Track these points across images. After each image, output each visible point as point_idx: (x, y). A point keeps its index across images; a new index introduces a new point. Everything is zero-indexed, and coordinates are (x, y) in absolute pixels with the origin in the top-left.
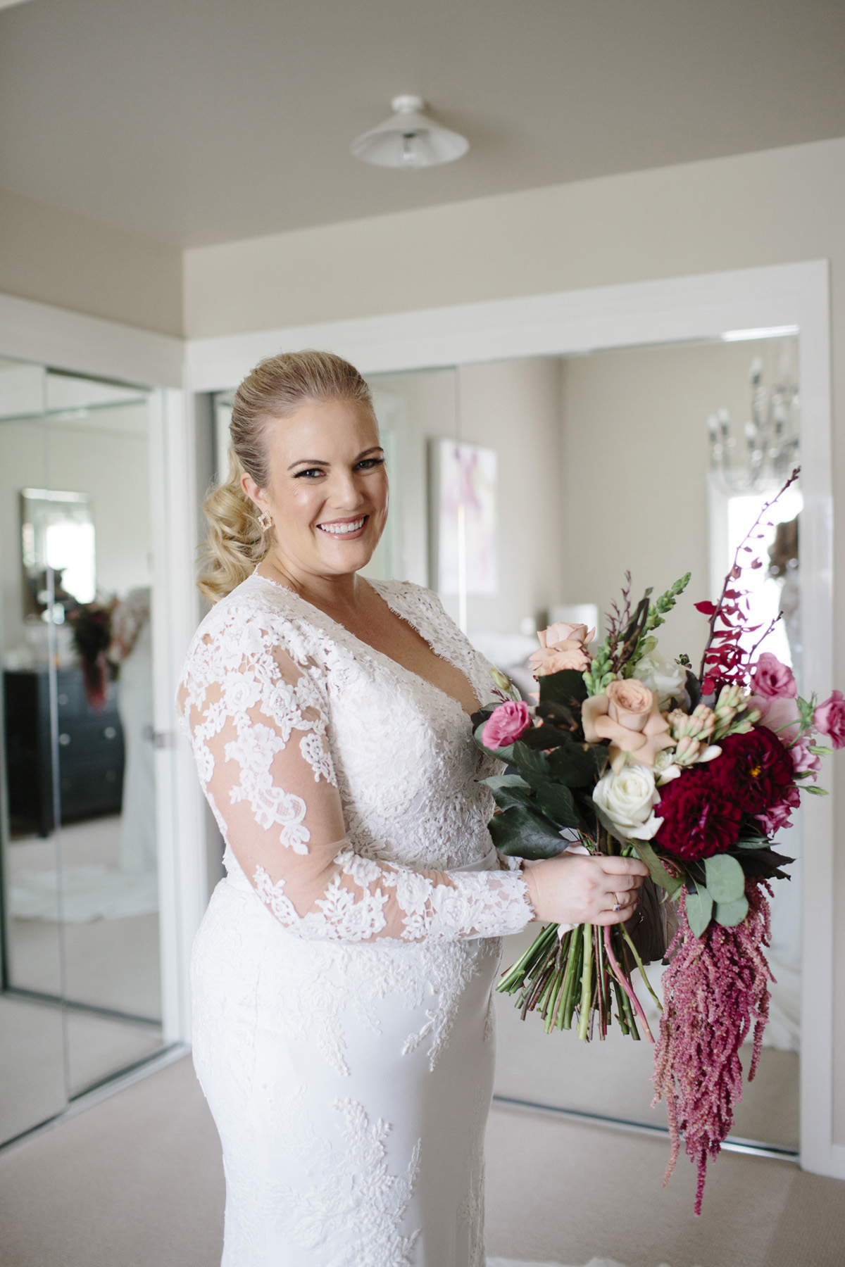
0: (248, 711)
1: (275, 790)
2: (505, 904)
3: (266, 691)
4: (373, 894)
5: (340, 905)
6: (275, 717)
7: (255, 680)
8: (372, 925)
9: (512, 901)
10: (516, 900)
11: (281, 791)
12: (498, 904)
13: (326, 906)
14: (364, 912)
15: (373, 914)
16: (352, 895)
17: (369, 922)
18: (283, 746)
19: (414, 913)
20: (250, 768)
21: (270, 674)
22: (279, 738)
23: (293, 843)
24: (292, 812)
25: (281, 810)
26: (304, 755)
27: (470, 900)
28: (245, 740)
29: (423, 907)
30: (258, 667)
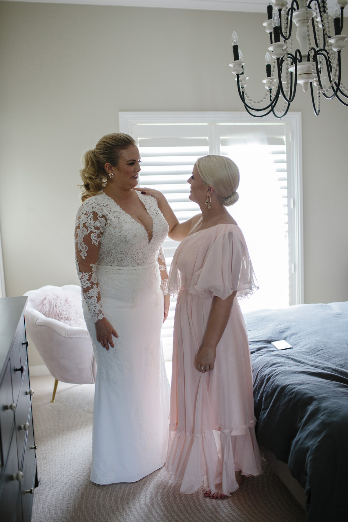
0: (83, 224)
1: (83, 243)
2: (96, 315)
3: (88, 221)
4: (90, 283)
5: (85, 277)
6: (88, 227)
7: (87, 218)
8: (84, 286)
9: (97, 316)
10: (98, 317)
11: (84, 244)
12: (96, 314)
13: (84, 274)
14: (86, 283)
15: (86, 285)
16: (88, 278)
17: (84, 285)
18: (87, 234)
19: (89, 294)
20: (80, 236)
21: (90, 217)
22: (87, 232)
23: (83, 255)
24: (85, 249)
25: (83, 248)
26: (91, 237)
27: (95, 306)
28: (81, 230)
29: (91, 296)
30: (88, 215)
